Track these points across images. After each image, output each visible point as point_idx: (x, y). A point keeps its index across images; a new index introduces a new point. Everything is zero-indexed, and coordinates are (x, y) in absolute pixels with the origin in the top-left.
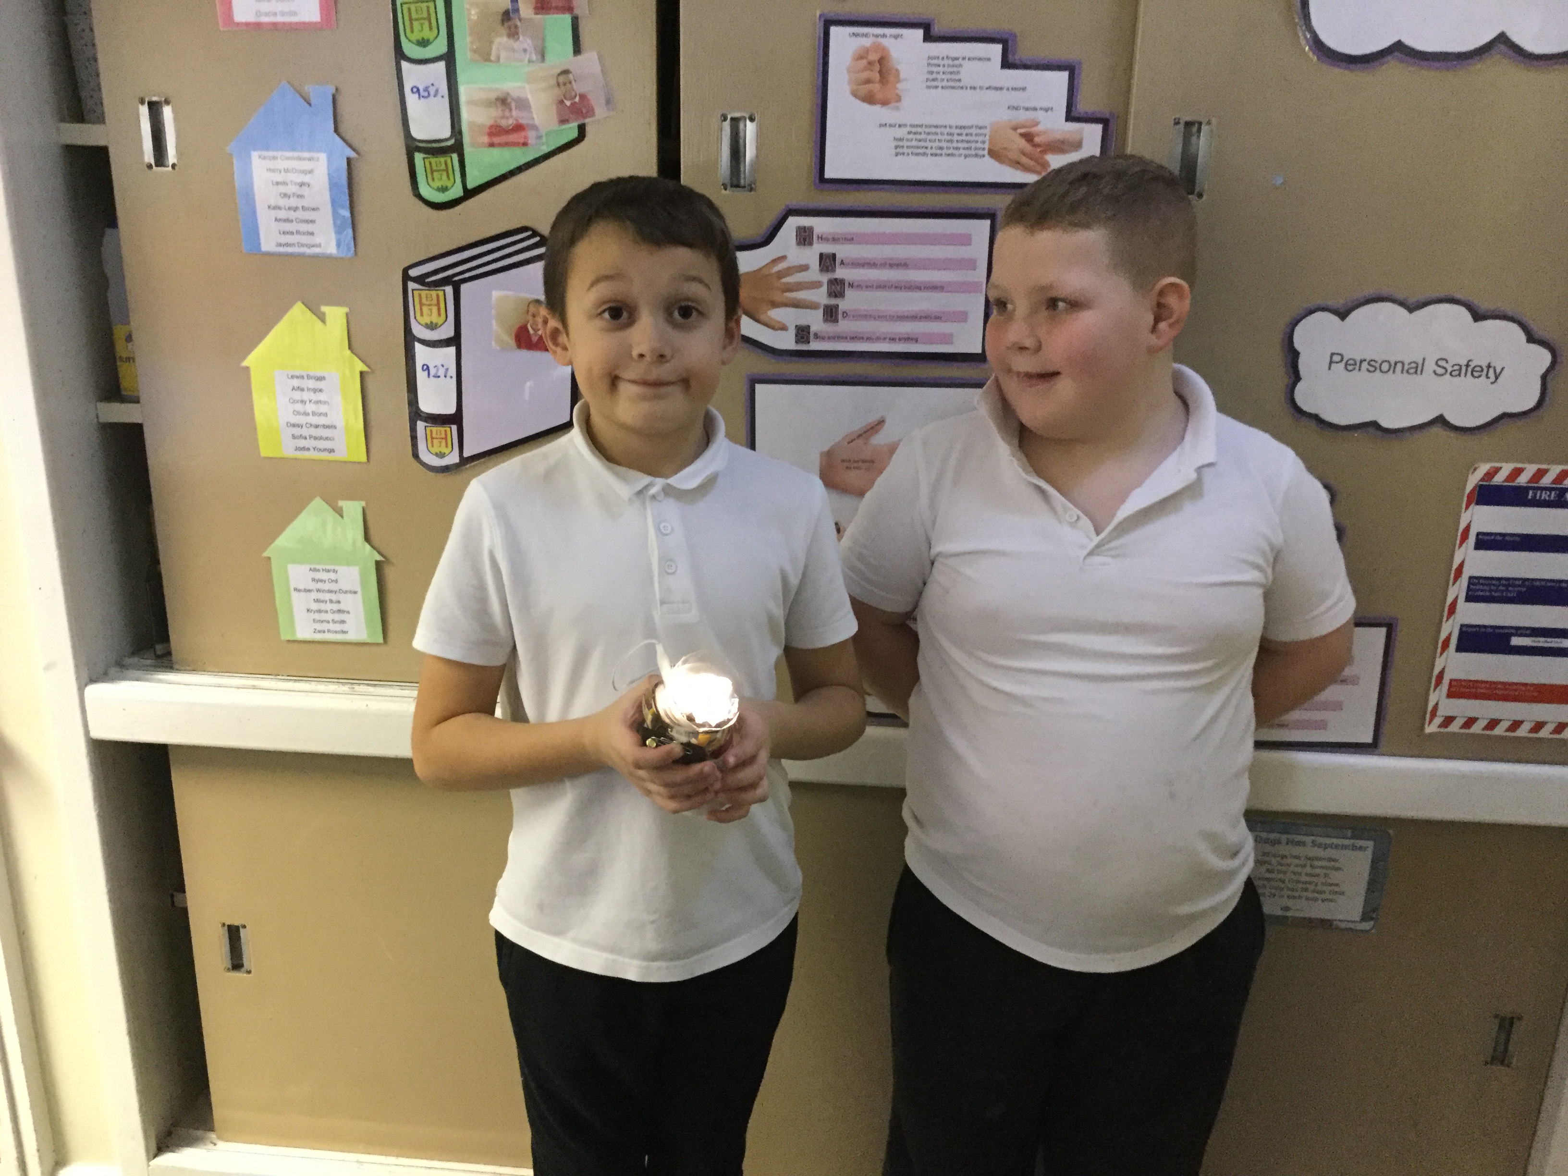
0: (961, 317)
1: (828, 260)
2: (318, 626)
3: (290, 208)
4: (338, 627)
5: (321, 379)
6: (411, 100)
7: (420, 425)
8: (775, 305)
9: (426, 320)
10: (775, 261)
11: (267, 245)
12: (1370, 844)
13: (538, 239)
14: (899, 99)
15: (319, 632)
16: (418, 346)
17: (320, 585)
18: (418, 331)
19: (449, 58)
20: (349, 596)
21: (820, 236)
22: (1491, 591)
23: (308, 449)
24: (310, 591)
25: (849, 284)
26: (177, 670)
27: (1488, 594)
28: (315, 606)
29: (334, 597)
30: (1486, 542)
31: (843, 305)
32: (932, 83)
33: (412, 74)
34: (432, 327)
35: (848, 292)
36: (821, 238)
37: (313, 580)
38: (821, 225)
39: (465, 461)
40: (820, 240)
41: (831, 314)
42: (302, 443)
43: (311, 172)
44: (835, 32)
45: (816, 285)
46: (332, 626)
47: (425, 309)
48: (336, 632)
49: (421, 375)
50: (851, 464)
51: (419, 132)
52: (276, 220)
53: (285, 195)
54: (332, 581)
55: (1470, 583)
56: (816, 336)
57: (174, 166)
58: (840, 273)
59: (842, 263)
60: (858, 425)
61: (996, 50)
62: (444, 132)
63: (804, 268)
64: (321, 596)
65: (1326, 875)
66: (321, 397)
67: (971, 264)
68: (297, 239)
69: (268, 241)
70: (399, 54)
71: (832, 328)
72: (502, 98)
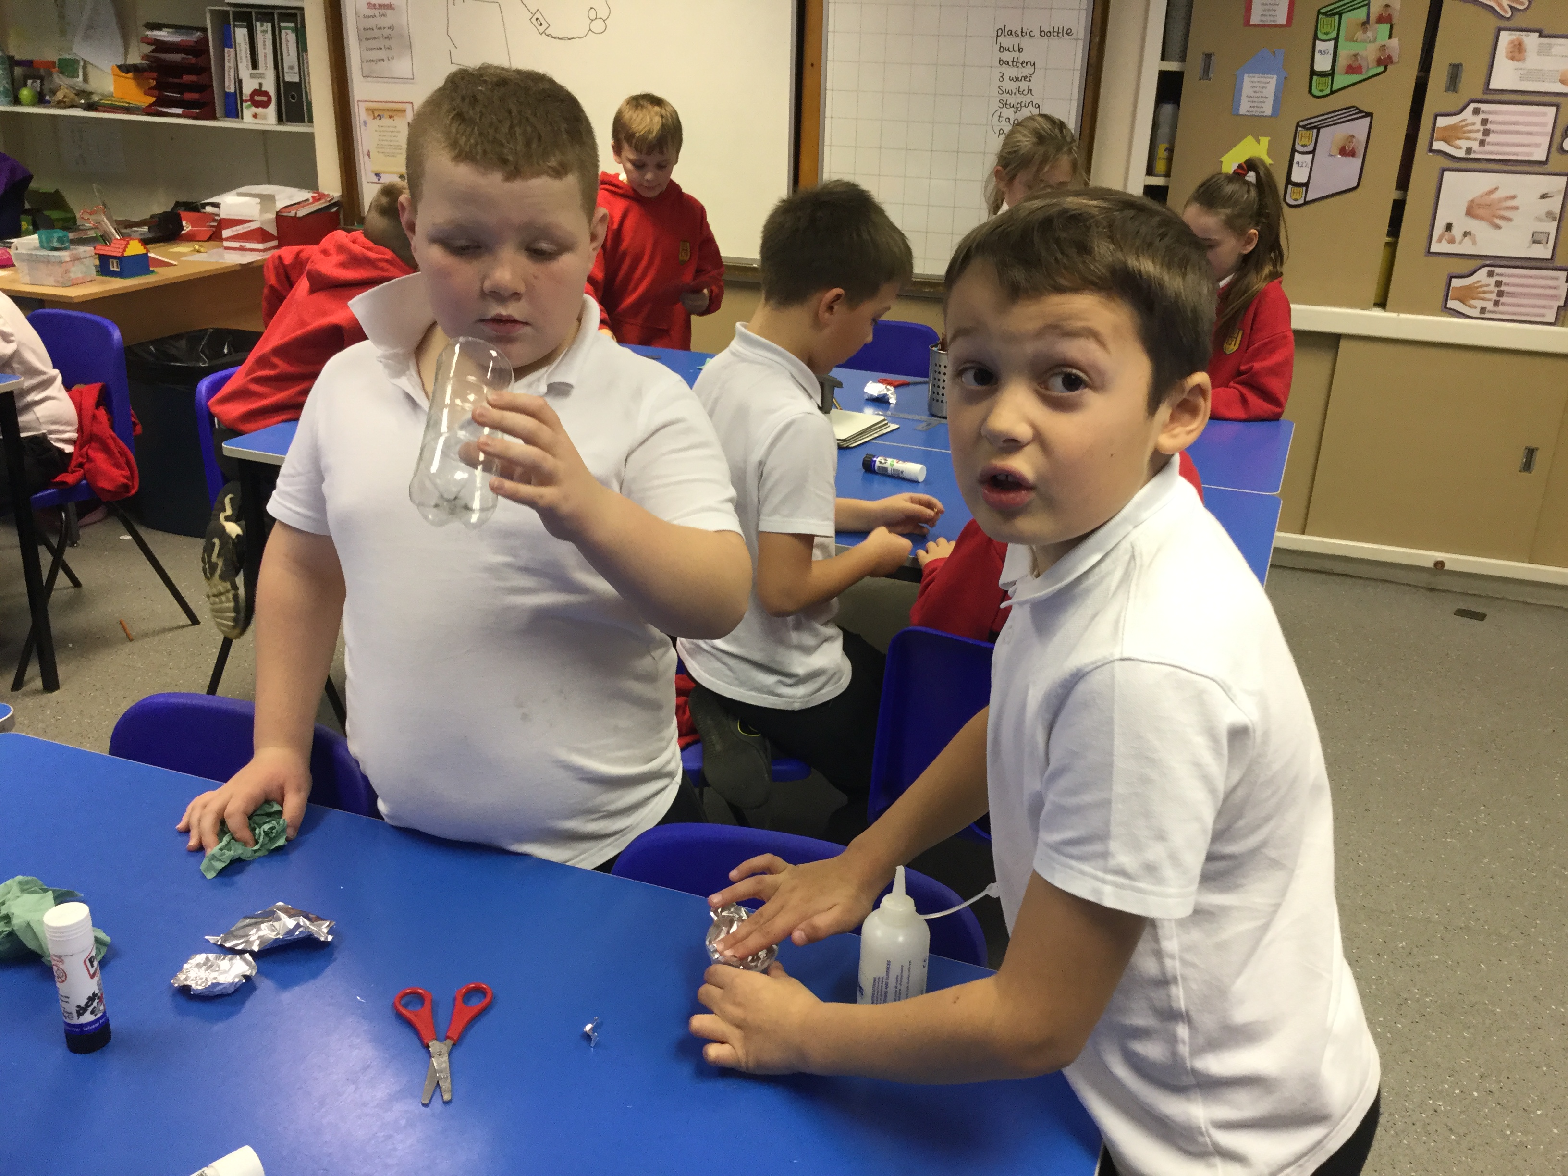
0: (1537, 145)
1: (1484, 121)
3: (1255, 97)
6: (1317, 55)
7: (1290, 187)
8: (1459, 139)
9: (1303, 143)
10: (1462, 121)
13: (1357, 111)
14: (1524, 59)
16: (1296, 154)
18: (1298, 147)
19: (1336, 40)
25: (1493, 131)
32: (1539, 53)
33: (1320, 45)
34: (1304, 146)
35: (1491, 135)
36: (1483, 112)
38: (1483, 107)
39: (1305, 202)
41: (1482, 143)
43: (1268, 83)
44: (1502, 33)
45: (1478, 131)
47: (1303, 138)
49: (1295, 166)
50: (1480, 206)
51: (1317, 68)
52: (1249, 102)
53: (1255, 92)
56: (1475, 152)
58: (1489, 126)
59: (1491, 123)
60: (1487, 189)
62: (1328, 67)
63: (1474, 124)
67: (1544, 125)
68: (1256, 109)
69: (1243, 110)
70: (1316, 38)
71: (1482, 149)
72: (1355, 56)
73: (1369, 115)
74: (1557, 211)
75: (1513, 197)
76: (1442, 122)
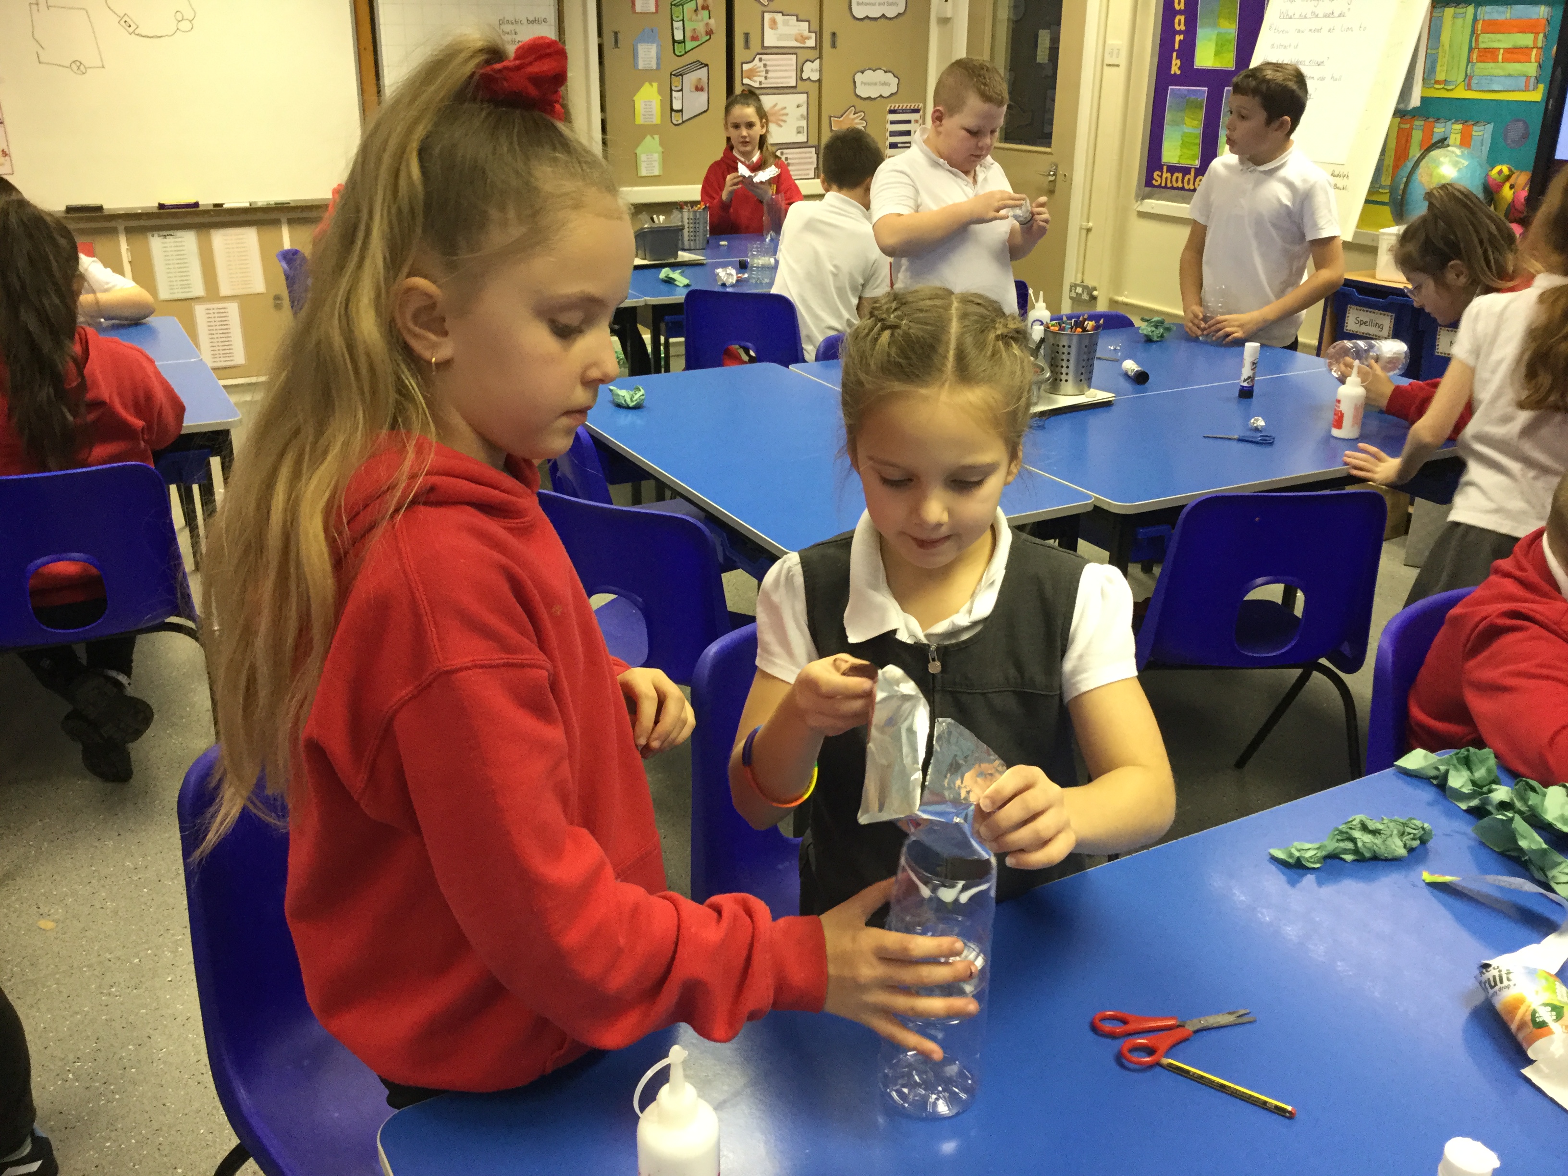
0: (790, 77)
1: (765, 65)
3: (647, 59)
4: (656, 172)
5: (652, 102)
6: (675, 30)
7: (673, 113)
8: (755, 76)
9: (674, 85)
10: (755, 66)
14: (778, 28)
17: (650, 160)
18: (673, 88)
19: (683, 20)
20: (656, 161)
23: (649, 122)
24: (646, 161)
25: (770, 71)
28: (649, 166)
29: (653, 163)
30: (892, 123)
31: (769, 75)
32: (784, 25)
33: (675, 24)
34: (676, 87)
35: (770, 73)
36: (763, 60)
37: (648, 158)
38: (764, 57)
39: (683, 122)
41: (766, 78)
42: (647, 119)
43: (652, 48)
44: (766, 14)
45: (763, 71)
46: (654, 173)
47: (675, 82)
49: (674, 100)
50: (771, 115)
51: (676, 38)
52: (642, 62)
53: (646, 55)
54: (653, 158)
56: (763, 83)
58: (768, 68)
59: (767, 66)
60: (772, 104)
61: (795, 18)
62: (681, 38)
63: (760, 67)
64: (648, 163)
66: (652, 107)
67: (792, 65)
68: (647, 65)
69: (640, 67)
70: (672, 20)
71: (766, 81)
72: (694, 30)
73: (707, 65)
74: (805, 113)
75: (785, 108)
76: (746, 67)
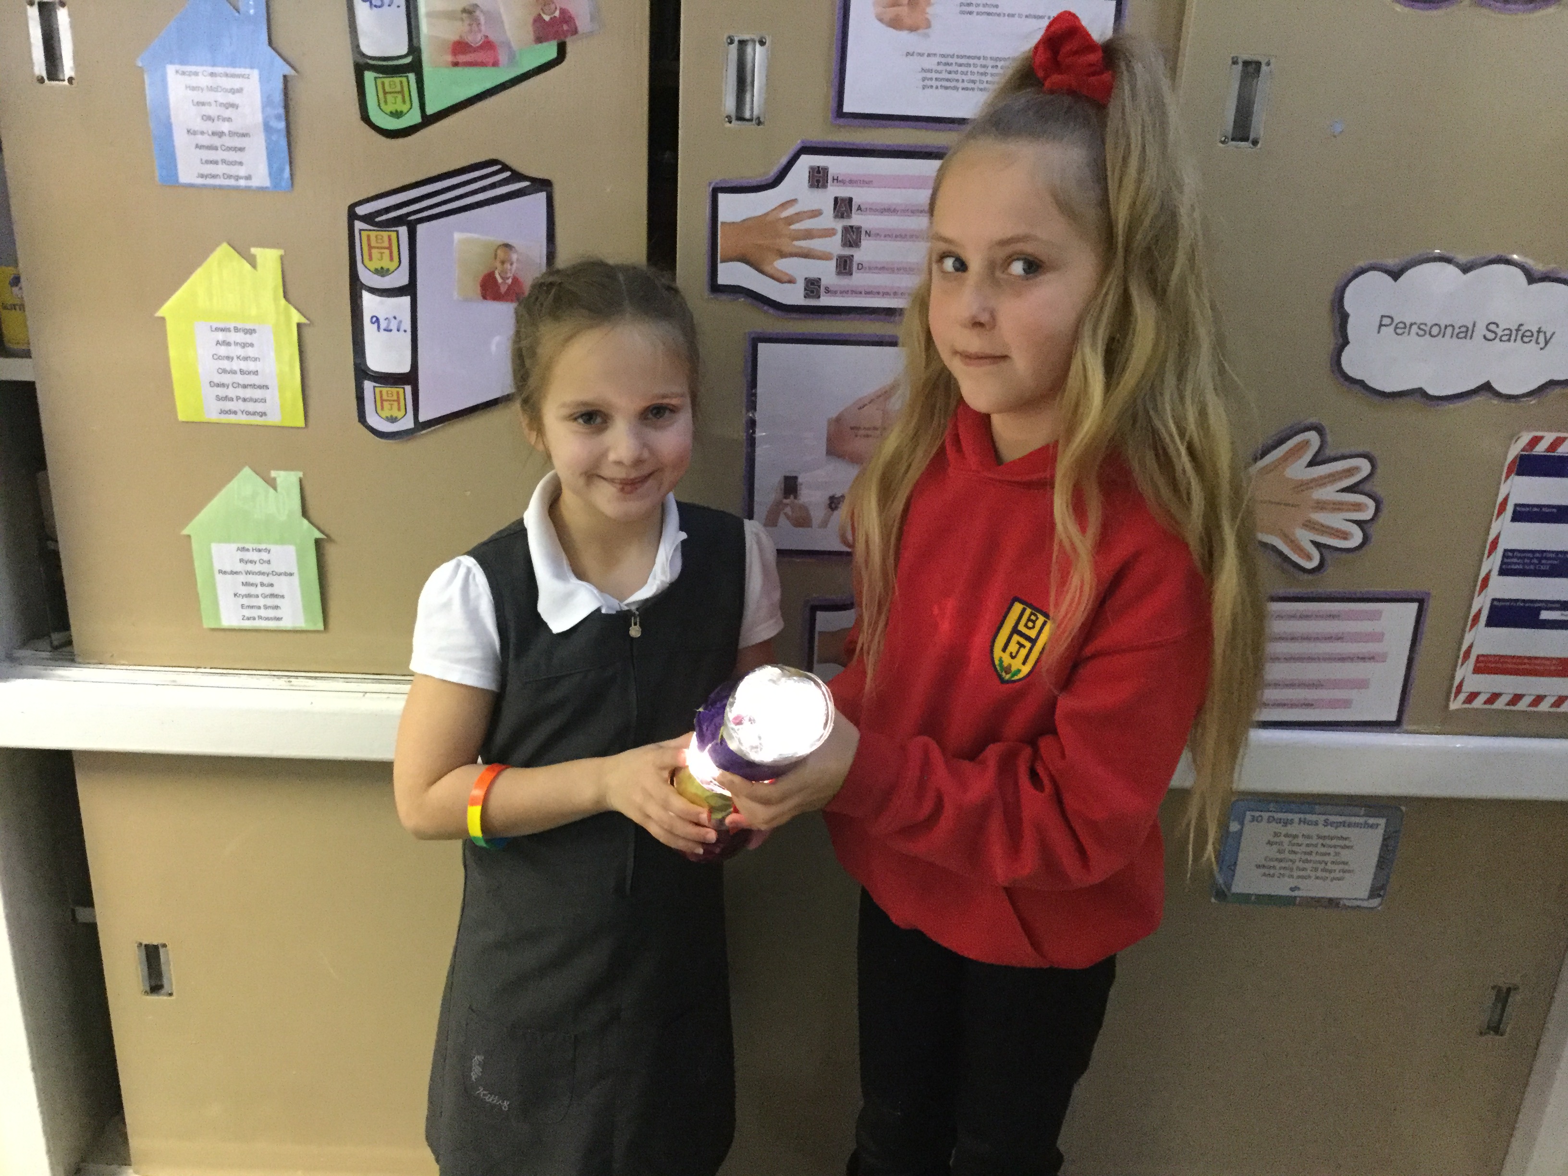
1: (843, 205)
2: (247, 613)
3: (214, 134)
4: (271, 613)
5: (251, 332)
6: (361, 9)
8: (783, 255)
9: (375, 264)
10: (784, 205)
11: (187, 174)
12: (1382, 822)
14: (928, 25)
15: (248, 619)
16: (366, 296)
17: (250, 567)
18: (366, 277)
20: (283, 578)
21: (836, 178)
22: (1524, 564)
23: (235, 413)
24: (236, 573)
25: (866, 232)
26: (80, 663)
27: (1521, 567)
28: (244, 590)
29: (266, 580)
30: (1524, 514)
31: (859, 255)
34: (382, 272)
37: (241, 560)
39: (421, 426)
40: (835, 181)
41: (845, 266)
42: (229, 405)
45: (828, 233)
46: (263, 613)
47: (375, 252)
48: (267, 619)
49: (369, 329)
50: (861, 431)
52: (197, 146)
53: (209, 118)
54: (264, 562)
55: (1504, 556)
56: (828, 291)
57: (71, 80)
58: (856, 220)
59: (859, 208)
60: (871, 389)
63: (816, 214)
64: (251, 579)
65: (1337, 854)
66: (250, 352)
68: (221, 169)
69: (188, 172)
71: (844, 282)
72: (469, 9)
73: (543, 185)
76: (733, 209)
